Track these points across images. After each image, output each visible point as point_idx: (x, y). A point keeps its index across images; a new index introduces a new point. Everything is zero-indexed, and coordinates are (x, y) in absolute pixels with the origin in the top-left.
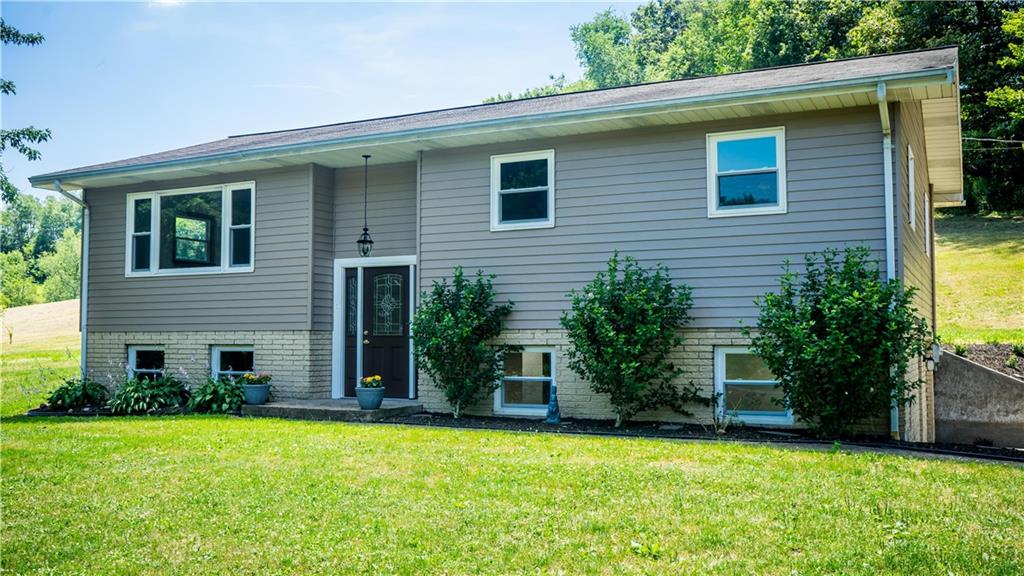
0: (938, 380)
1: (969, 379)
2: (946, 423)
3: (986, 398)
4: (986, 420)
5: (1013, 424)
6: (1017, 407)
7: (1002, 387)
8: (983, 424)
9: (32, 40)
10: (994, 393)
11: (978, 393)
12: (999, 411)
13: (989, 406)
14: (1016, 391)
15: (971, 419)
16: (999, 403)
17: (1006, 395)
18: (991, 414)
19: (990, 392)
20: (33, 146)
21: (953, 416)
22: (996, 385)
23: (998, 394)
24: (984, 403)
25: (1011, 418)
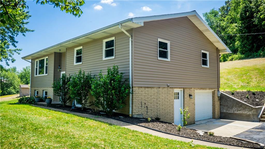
0: (221, 101)
1: (228, 101)
2: (223, 113)
3: (233, 106)
4: (233, 112)
5: (239, 114)
6: (240, 109)
7: (237, 103)
8: (232, 113)
9: (33, 31)
10: (235, 105)
11: (231, 105)
12: (236, 110)
13: (233, 109)
14: (240, 105)
15: (229, 112)
16: (236, 108)
17: (238, 106)
18: (234, 111)
19: (234, 105)
20: (19, 52)
21: (225, 111)
22: (235, 103)
23: (236, 105)
24: (232, 108)
25: (239, 112)
